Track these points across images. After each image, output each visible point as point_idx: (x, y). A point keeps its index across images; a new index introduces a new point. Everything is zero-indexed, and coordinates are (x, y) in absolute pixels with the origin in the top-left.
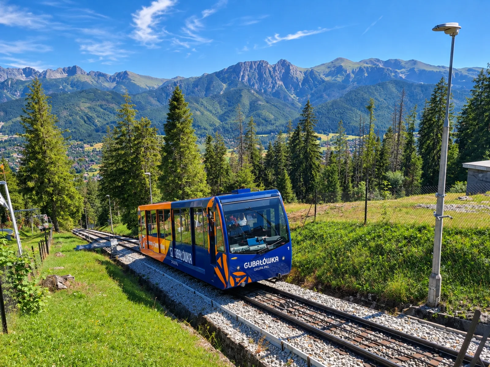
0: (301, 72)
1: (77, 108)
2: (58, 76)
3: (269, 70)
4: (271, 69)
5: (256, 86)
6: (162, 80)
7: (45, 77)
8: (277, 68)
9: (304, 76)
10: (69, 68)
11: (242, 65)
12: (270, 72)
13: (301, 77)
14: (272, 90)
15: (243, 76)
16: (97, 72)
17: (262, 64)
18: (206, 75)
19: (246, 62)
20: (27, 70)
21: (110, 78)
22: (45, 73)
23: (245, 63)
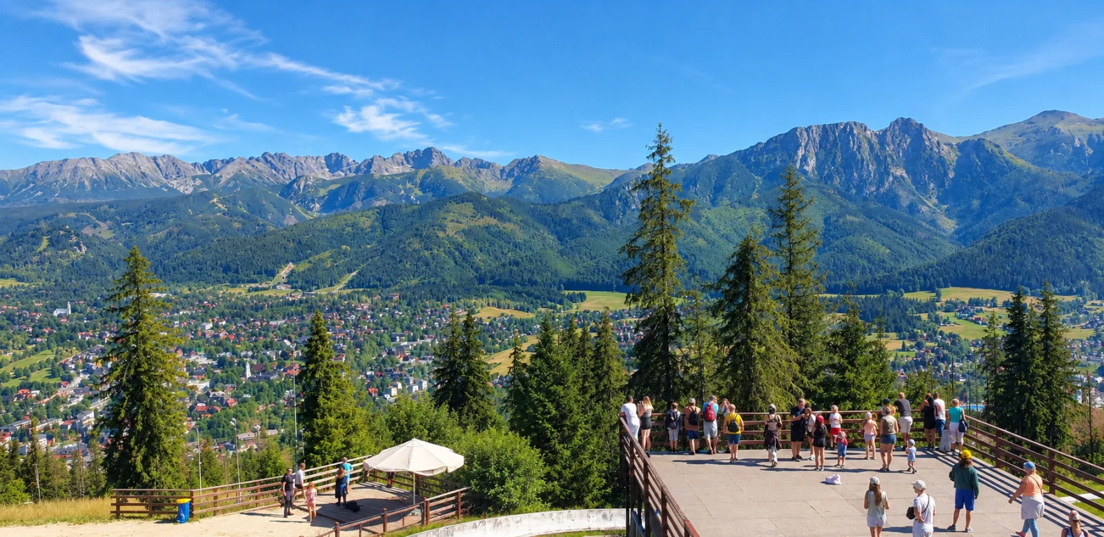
0: (950, 145)
1: (441, 234)
2: (396, 169)
3: (869, 142)
4: (874, 140)
5: (837, 181)
6: (610, 172)
7: (368, 171)
8: (889, 138)
9: (958, 153)
10: (417, 151)
11: (801, 134)
12: (872, 147)
13: (952, 157)
14: (878, 189)
15: (804, 160)
16: (476, 159)
17: (852, 129)
18: (713, 158)
19: (810, 127)
20: (334, 158)
21: (502, 171)
22: (369, 164)
23: (808, 130)
